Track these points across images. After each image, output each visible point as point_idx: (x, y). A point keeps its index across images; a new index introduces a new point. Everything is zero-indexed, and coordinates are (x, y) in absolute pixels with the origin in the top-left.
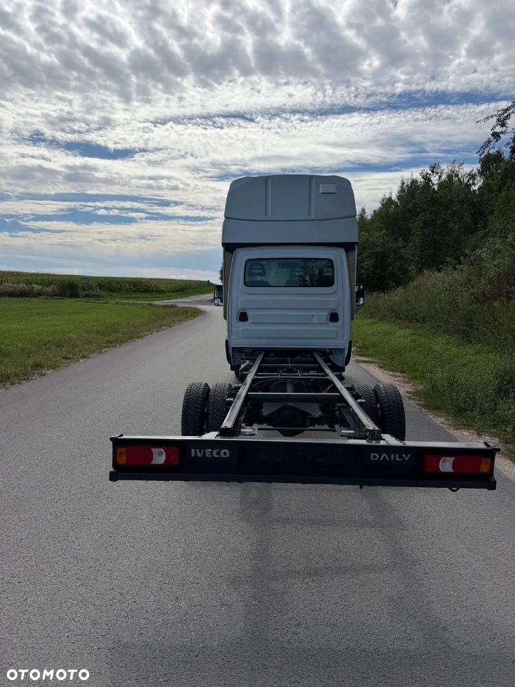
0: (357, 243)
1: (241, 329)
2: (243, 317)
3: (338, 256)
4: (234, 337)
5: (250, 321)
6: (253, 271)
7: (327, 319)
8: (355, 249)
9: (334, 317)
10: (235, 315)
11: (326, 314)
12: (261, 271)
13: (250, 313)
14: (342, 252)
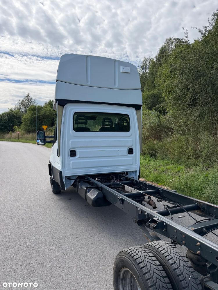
0: (142, 105)
1: (71, 162)
2: (73, 153)
3: (131, 112)
4: (67, 169)
5: (78, 156)
6: (79, 121)
7: (127, 153)
8: (141, 108)
9: (131, 151)
10: (67, 153)
11: (126, 149)
12: (84, 121)
13: (78, 151)
14: (134, 110)
